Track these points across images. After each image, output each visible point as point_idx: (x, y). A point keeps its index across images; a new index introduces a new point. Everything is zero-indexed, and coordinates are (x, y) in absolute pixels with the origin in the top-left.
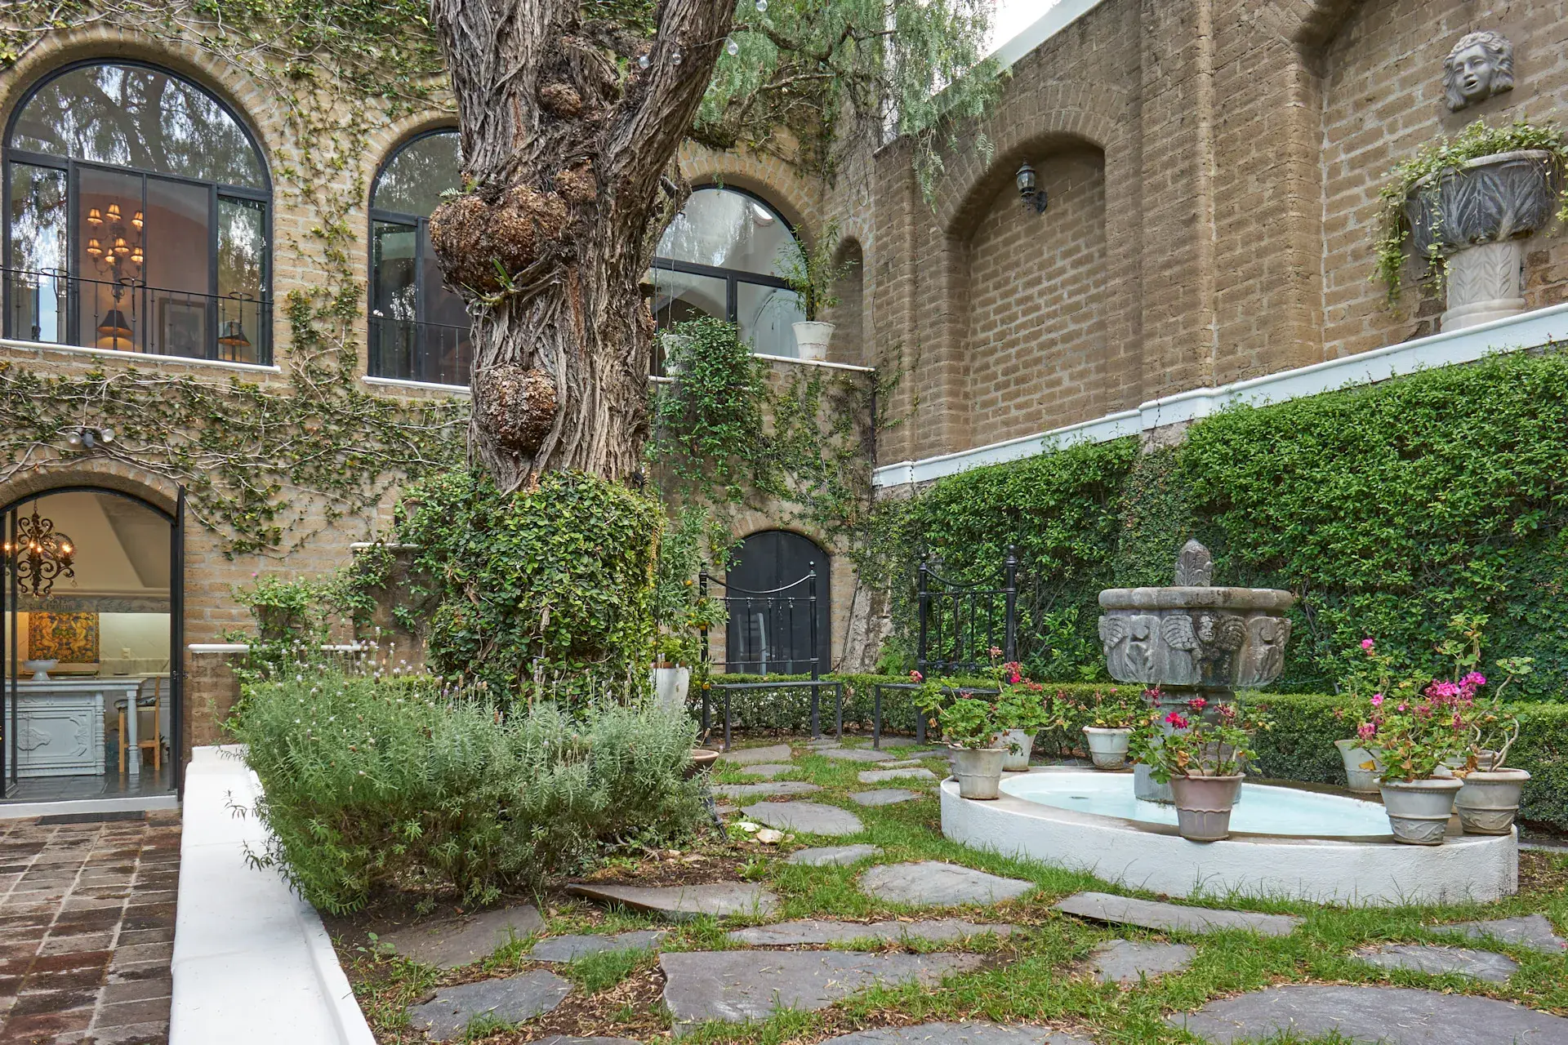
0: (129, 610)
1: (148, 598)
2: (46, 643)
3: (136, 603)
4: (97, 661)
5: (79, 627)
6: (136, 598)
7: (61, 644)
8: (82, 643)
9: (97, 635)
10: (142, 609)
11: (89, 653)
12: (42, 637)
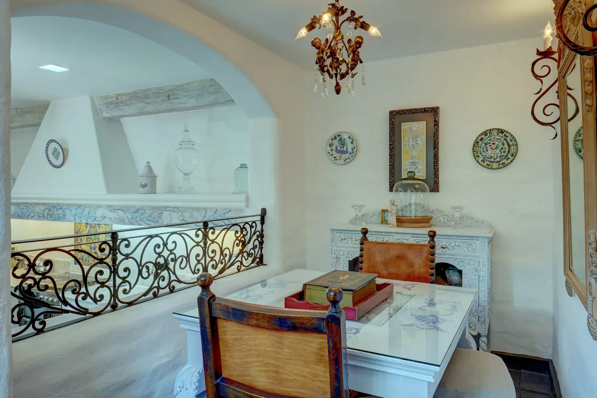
0: (95, 221)
10: (103, 220)
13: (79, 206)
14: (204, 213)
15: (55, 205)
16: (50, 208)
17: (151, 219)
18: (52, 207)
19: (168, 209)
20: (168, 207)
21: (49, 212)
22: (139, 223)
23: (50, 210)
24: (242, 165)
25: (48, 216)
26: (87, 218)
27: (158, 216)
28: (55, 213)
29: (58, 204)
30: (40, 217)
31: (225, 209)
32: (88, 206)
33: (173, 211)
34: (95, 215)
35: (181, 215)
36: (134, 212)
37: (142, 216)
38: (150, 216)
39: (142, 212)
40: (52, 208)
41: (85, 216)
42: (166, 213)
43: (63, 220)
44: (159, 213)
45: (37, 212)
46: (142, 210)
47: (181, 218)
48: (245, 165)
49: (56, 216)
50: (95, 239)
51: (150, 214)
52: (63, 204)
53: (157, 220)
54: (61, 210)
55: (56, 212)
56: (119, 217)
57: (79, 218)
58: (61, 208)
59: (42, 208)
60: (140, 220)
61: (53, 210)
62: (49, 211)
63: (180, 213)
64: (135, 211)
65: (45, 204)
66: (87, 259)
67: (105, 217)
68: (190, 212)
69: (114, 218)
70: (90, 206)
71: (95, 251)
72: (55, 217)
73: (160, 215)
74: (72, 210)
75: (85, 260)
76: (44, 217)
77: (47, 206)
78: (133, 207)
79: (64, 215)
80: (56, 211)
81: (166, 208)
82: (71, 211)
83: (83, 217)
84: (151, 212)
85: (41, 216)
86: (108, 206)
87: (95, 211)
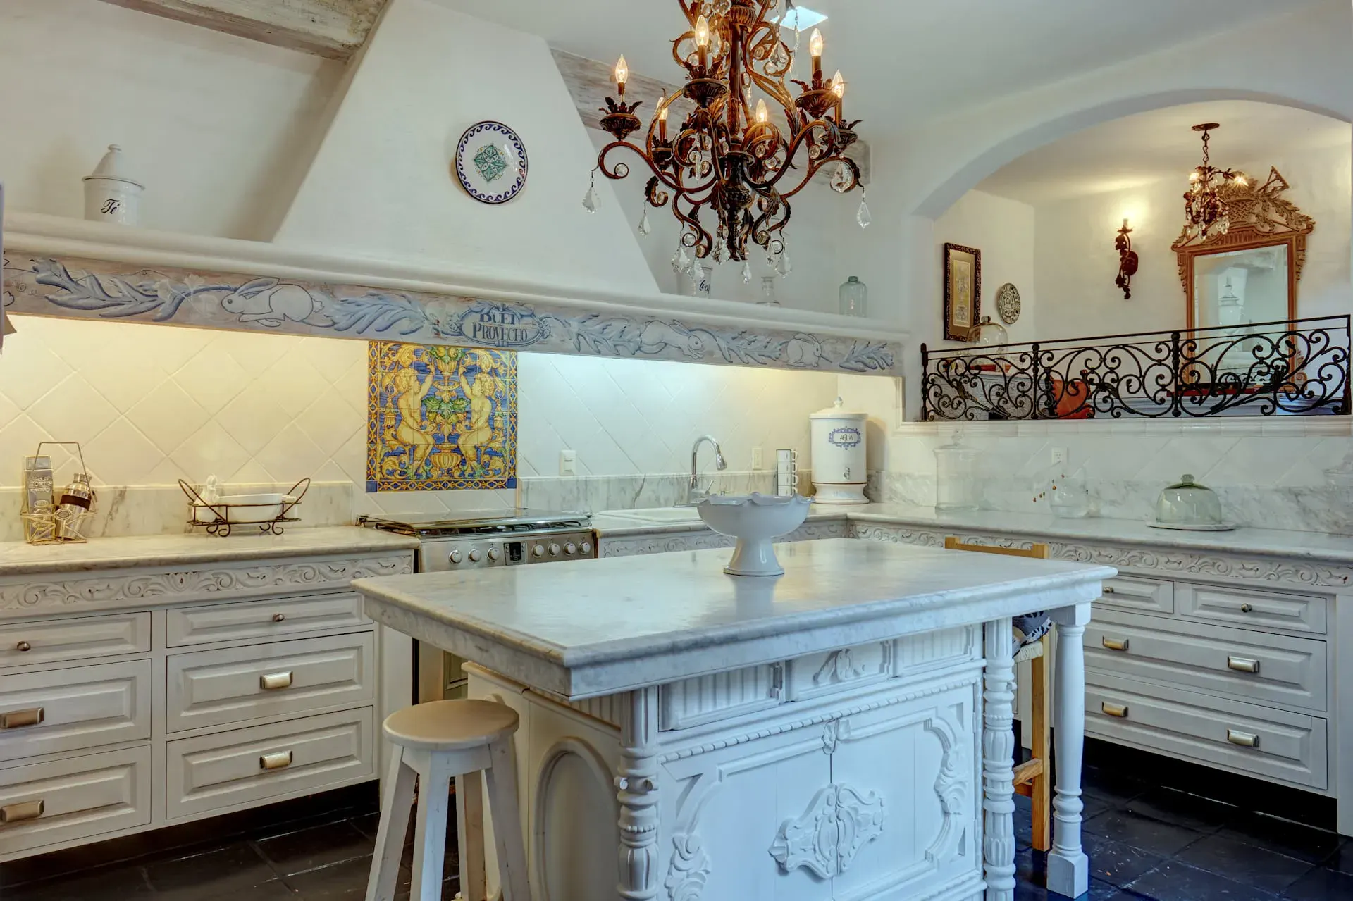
0: (639, 352)
1: (675, 323)
2: (407, 435)
3: (651, 335)
4: (512, 483)
5: (477, 392)
6: (651, 320)
7: (438, 439)
8: (482, 437)
9: (514, 415)
10: (661, 351)
11: (497, 463)
12: (399, 418)
13: (594, 315)
14: (852, 347)
15: (507, 305)
16: (489, 312)
17: (766, 352)
18: (498, 309)
19: (797, 336)
20: (798, 333)
21: (482, 323)
22: (745, 360)
23: (486, 318)
24: (850, 278)
25: (479, 334)
26: (615, 346)
27: (780, 347)
28: (505, 326)
29: (520, 303)
30: (442, 335)
31: (880, 342)
32: (620, 316)
33: (807, 341)
34: (639, 340)
35: (819, 348)
36: (733, 339)
37: (749, 347)
38: (766, 347)
39: (751, 338)
40: (494, 311)
41: (610, 339)
42: (794, 342)
43: (535, 345)
44: (781, 342)
45: (431, 318)
46: (751, 333)
47: (818, 353)
48: (855, 277)
49: (512, 335)
50: (455, 413)
51: (765, 344)
52: (539, 305)
53: (778, 356)
54: (530, 319)
55: (513, 323)
56: (699, 345)
57: (592, 343)
58: (532, 315)
59: (454, 309)
60: (746, 354)
61: (498, 318)
62: (482, 319)
63: (816, 343)
64: (737, 335)
65: (465, 298)
66: (420, 472)
67: (666, 344)
68: (833, 343)
69: (689, 347)
70: (626, 317)
71: (455, 446)
72: (506, 337)
73: (784, 345)
74: (571, 322)
75: (416, 473)
76: (461, 333)
77: (473, 305)
78: (731, 327)
79: (542, 334)
80: (510, 319)
81: (795, 334)
82: (565, 324)
83: (604, 342)
84: (768, 340)
85: (447, 329)
86: (674, 320)
87: (638, 329)
